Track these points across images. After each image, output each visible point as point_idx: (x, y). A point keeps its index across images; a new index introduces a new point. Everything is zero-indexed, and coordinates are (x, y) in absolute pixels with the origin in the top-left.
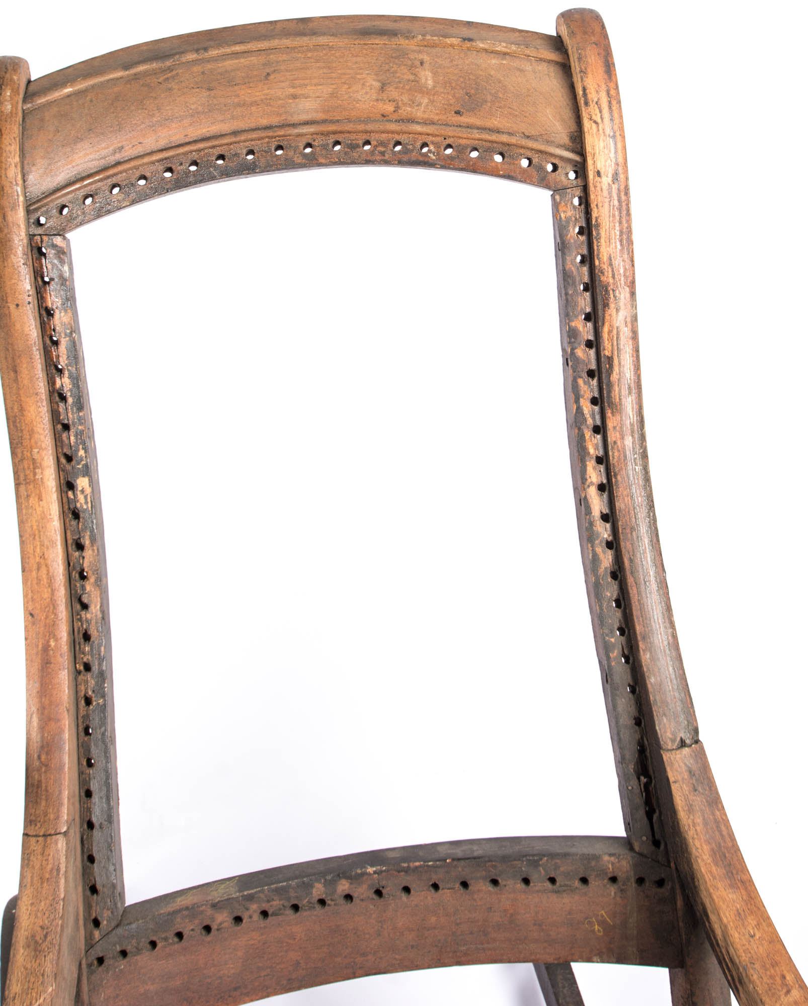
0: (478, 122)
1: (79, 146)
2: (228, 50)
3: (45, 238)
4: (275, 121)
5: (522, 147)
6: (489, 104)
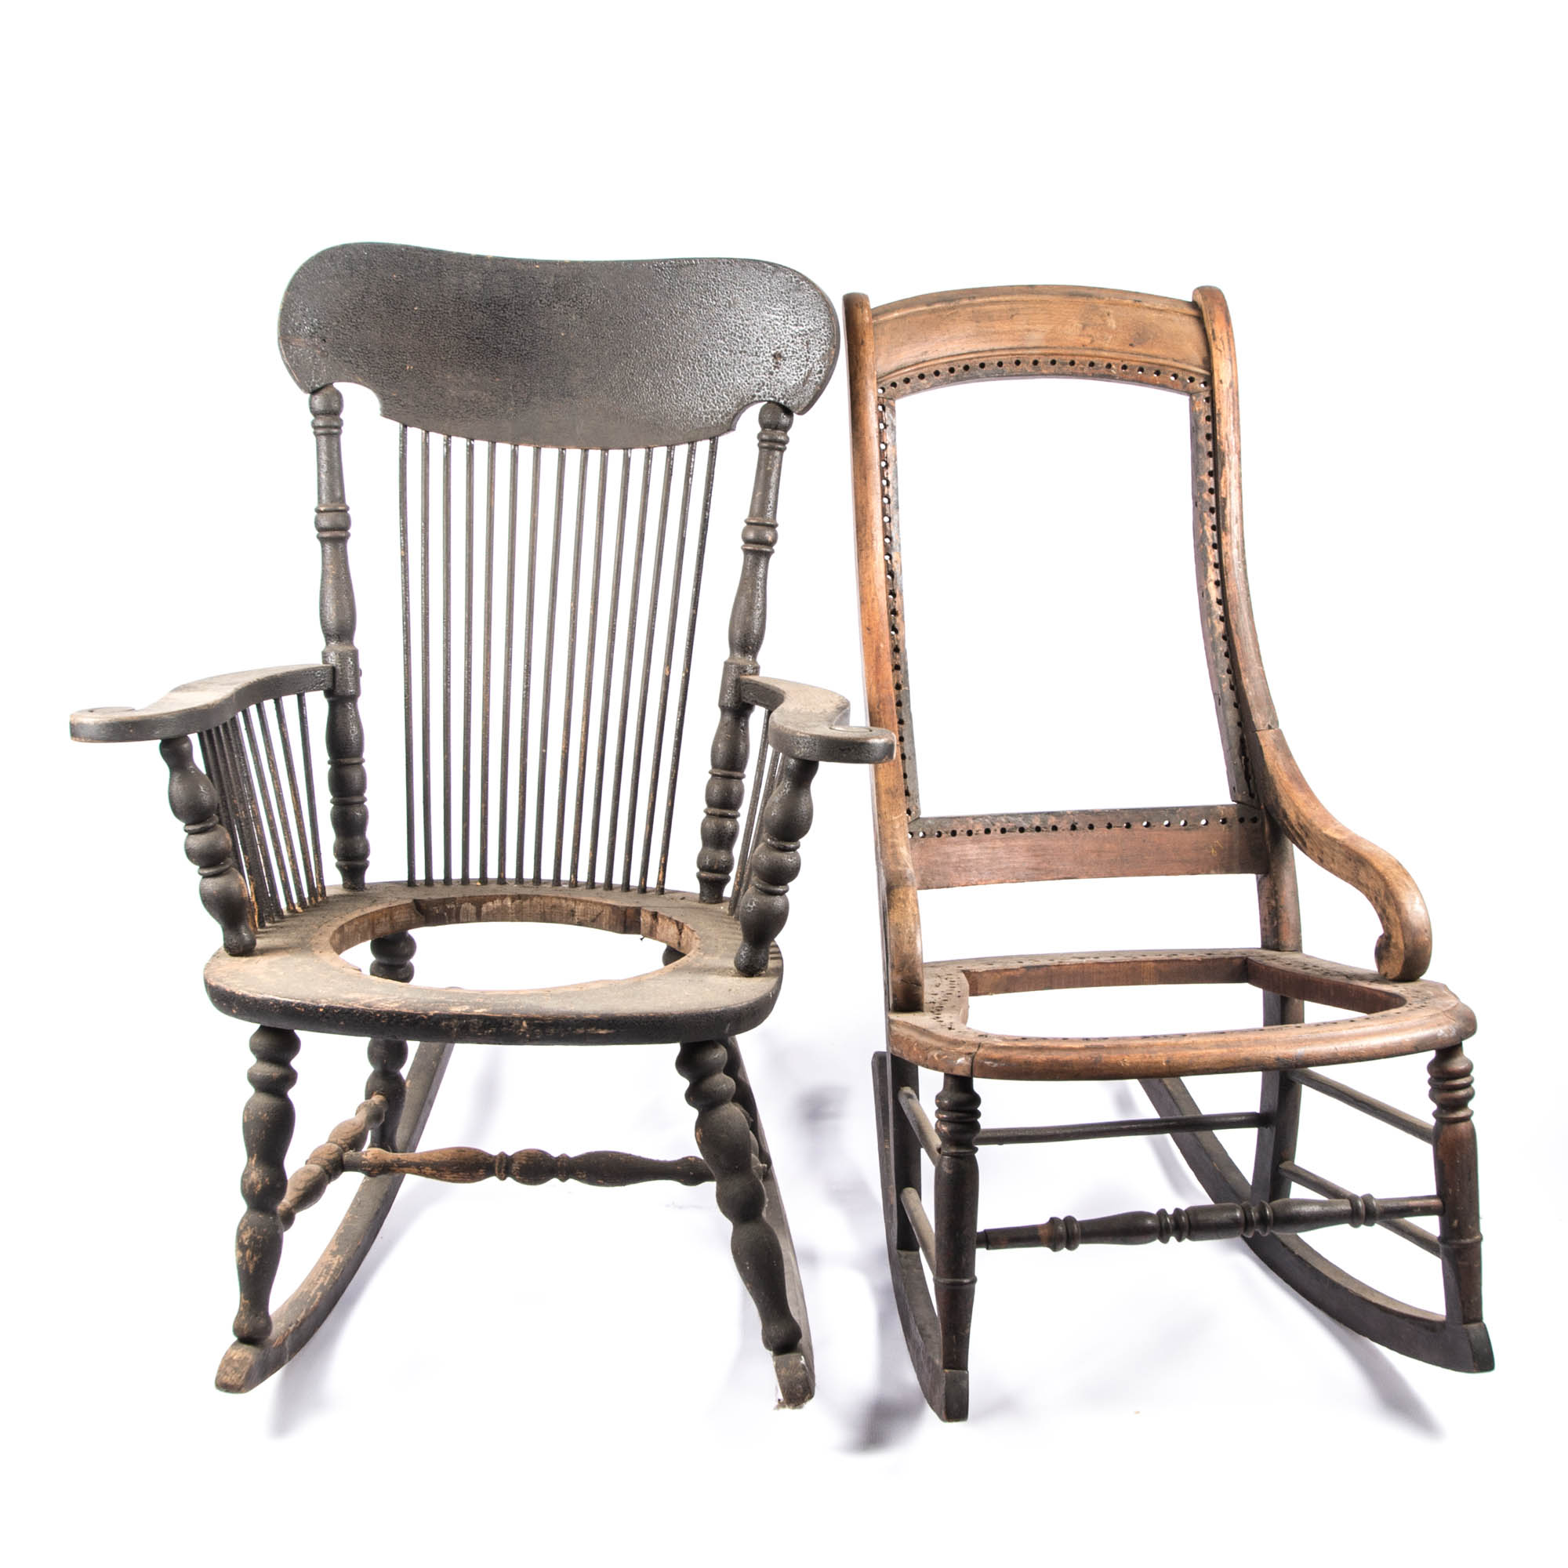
0: (1144, 352)
1: (904, 347)
2: (987, 300)
3: (885, 400)
4: (1015, 344)
5: (1172, 367)
6: (1151, 341)
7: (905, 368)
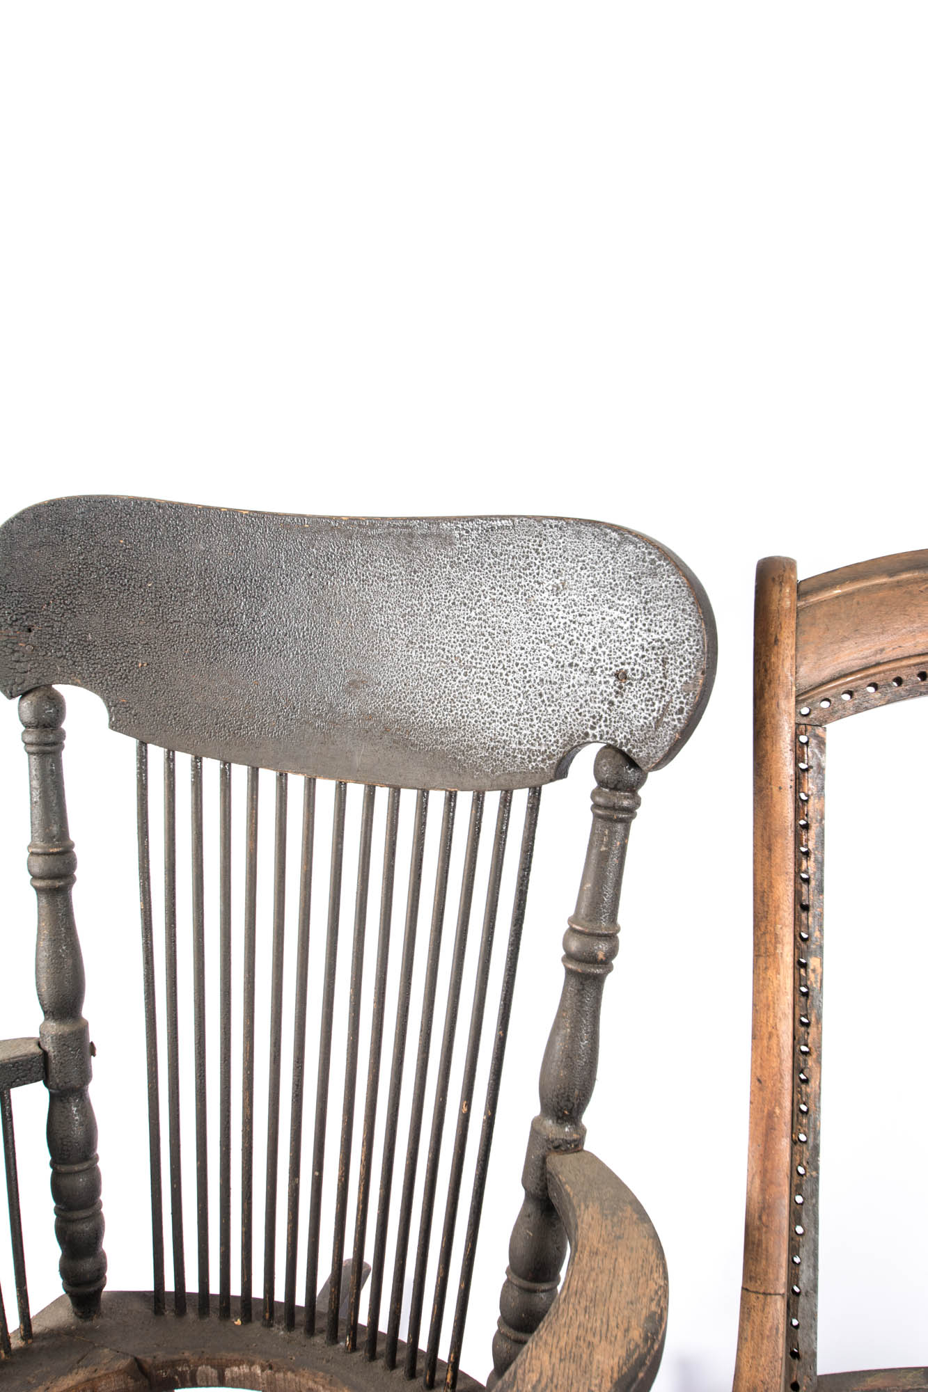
7: (846, 675)
